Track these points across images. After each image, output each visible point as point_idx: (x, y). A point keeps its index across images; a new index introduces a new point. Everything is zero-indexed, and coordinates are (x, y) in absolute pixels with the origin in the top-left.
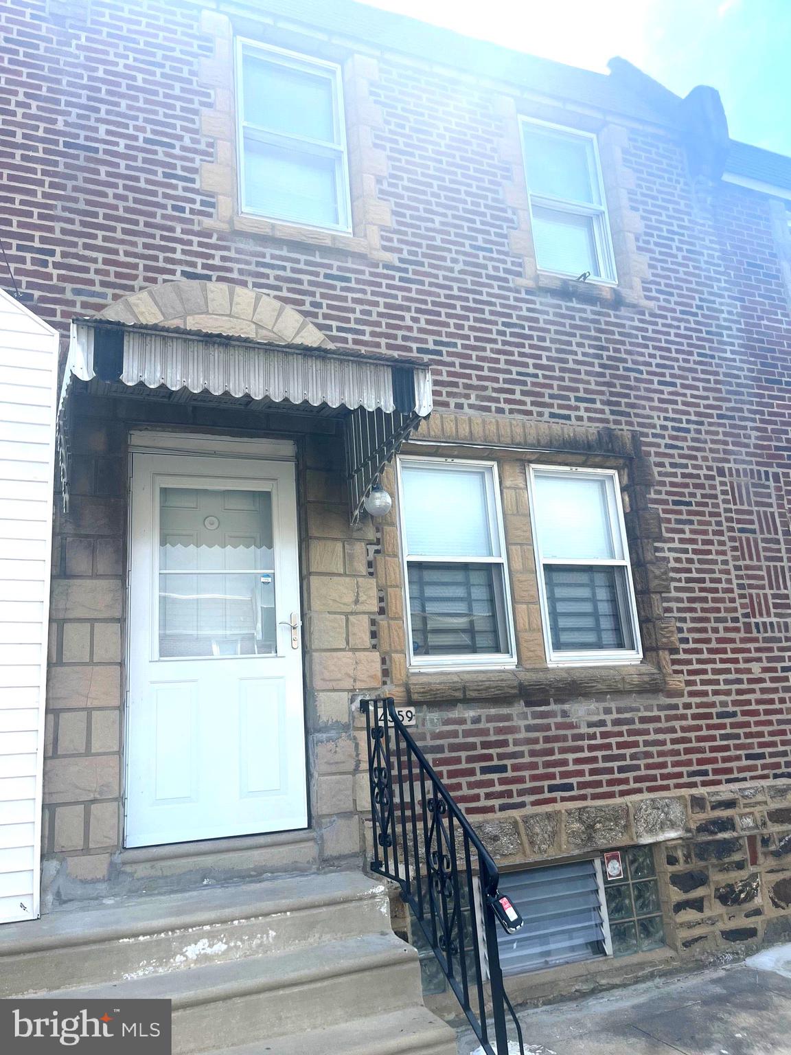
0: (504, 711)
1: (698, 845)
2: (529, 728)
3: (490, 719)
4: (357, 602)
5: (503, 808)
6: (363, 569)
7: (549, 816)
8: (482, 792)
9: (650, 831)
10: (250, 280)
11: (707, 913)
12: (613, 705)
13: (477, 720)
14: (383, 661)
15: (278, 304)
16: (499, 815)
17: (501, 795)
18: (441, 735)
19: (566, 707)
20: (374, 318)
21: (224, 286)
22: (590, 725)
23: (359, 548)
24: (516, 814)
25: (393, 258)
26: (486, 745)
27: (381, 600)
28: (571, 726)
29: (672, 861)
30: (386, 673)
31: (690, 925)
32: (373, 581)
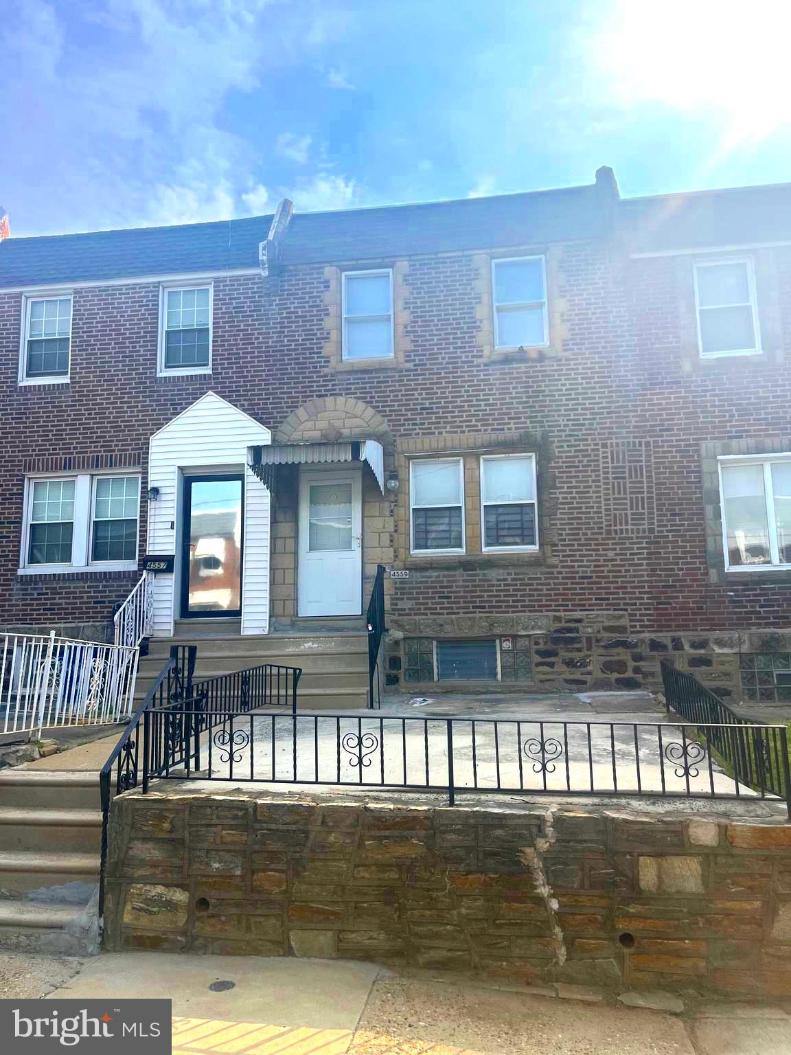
0: (453, 573)
1: (552, 638)
2: (464, 581)
3: (444, 576)
4: (384, 527)
5: (448, 614)
6: (388, 513)
7: (470, 619)
8: (438, 606)
9: (525, 629)
10: (344, 392)
11: (556, 669)
12: (513, 572)
13: (439, 576)
14: (395, 552)
15: (355, 400)
16: (446, 616)
17: (448, 608)
18: (421, 582)
19: (486, 572)
20: (400, 397)
21: (332, 398)
22: (498, 580)
23: (386, 505)
24: (454, 616)
25: (410, 365)
26: (441, 587)
27: (396, 526)
29: (537, 643)
30: (396, 556)
31: (544, 674)
32: (392, 519)
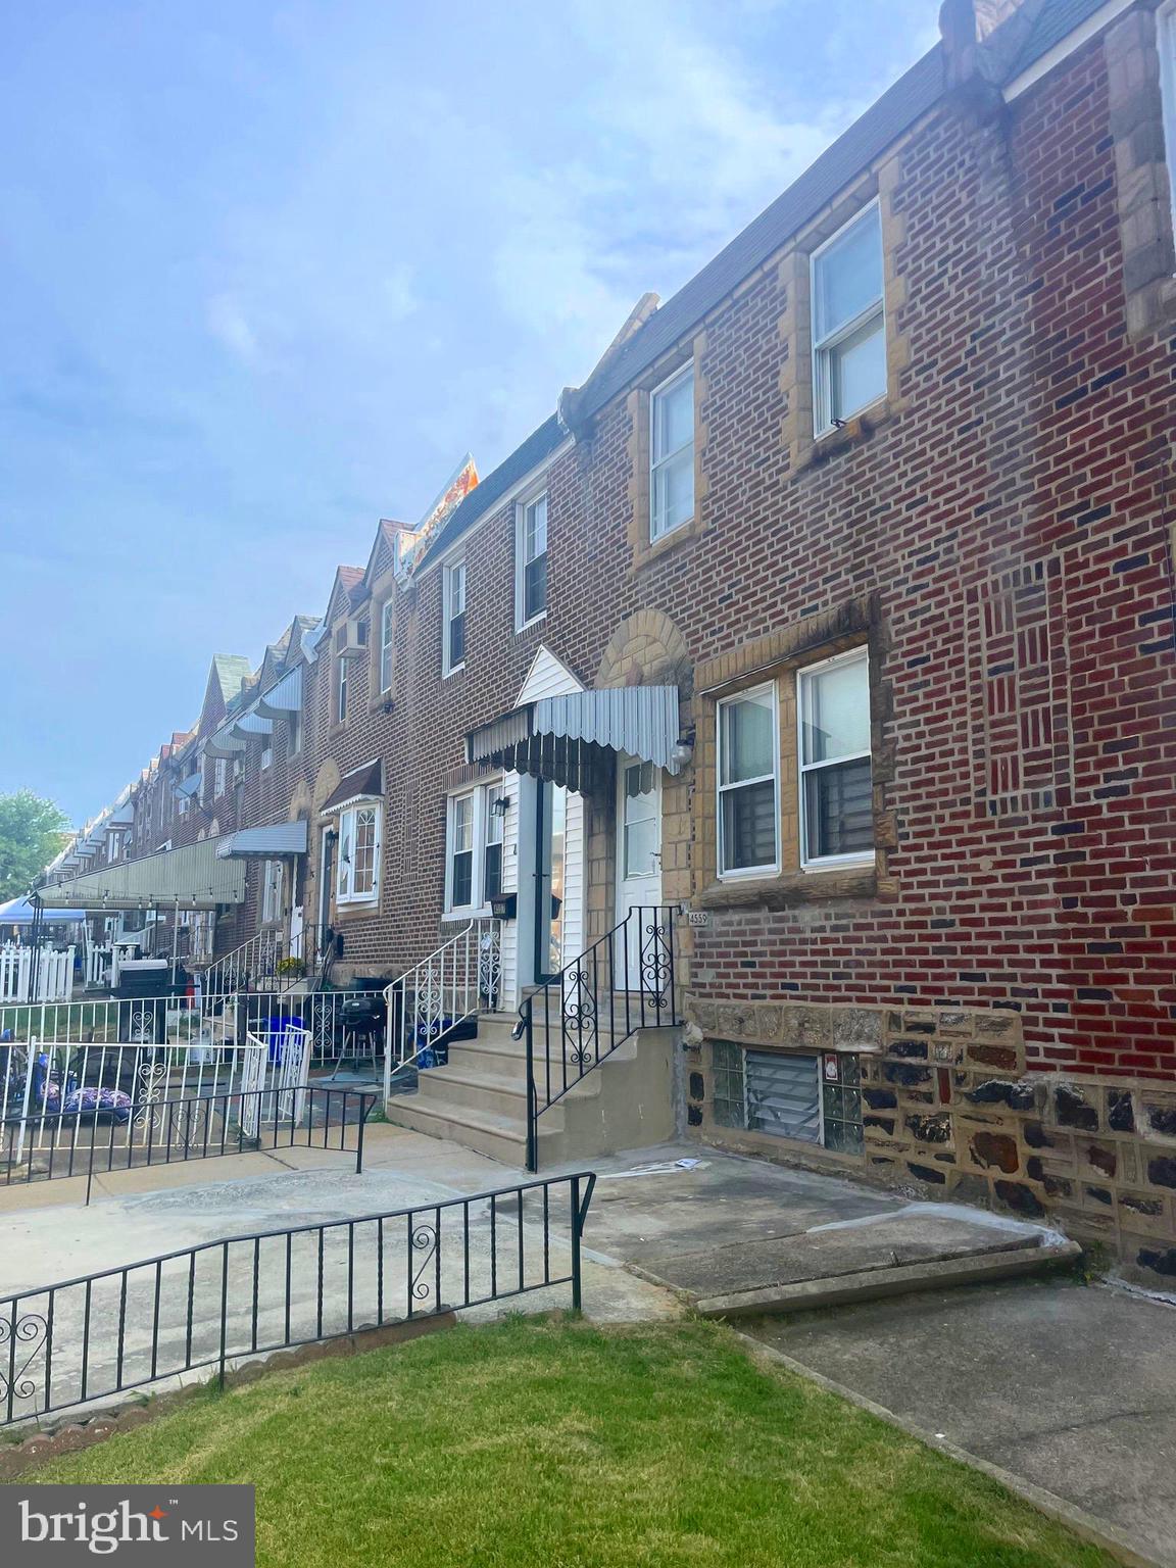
0: (756, 915)
2: (770, 932)
4: (680, 833)
5: (751, 997)
6: (684, 806)
7: (777, 1009)
8: (741, 982)
9: (846, 1038)
10: (645, 602)
11: (895, 1138)
13: (739, 923)
14: (693, 877)
16: (749, 1002)
17: (752, 986)
20: (698, 588)
21: (635, 615)
22: (813, 930)
23: (683, 790)
24: (758, 1003)
25: (708, 523)
26: (743, 944)
28: (798, 931)
29: (865, 1073)
30: (693, 886)
31: (879, 1144)
32: (689, 816)
